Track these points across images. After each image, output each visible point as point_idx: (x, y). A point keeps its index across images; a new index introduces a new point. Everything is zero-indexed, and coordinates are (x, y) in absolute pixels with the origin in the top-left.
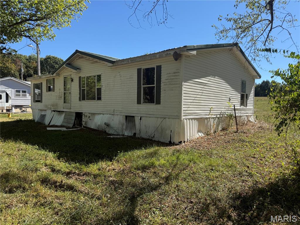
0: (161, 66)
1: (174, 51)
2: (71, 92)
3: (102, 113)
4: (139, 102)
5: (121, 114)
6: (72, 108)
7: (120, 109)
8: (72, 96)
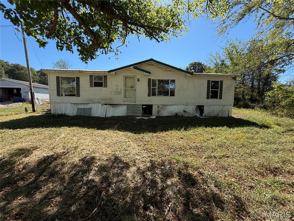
0: (223, 81)
1: (235, 76)
2: (136, 90)
3: (175, 104)
4: (208, 98)
5: (193, 105)
6: (136, 101)
7: (193, 102)
8: (137, 92)
